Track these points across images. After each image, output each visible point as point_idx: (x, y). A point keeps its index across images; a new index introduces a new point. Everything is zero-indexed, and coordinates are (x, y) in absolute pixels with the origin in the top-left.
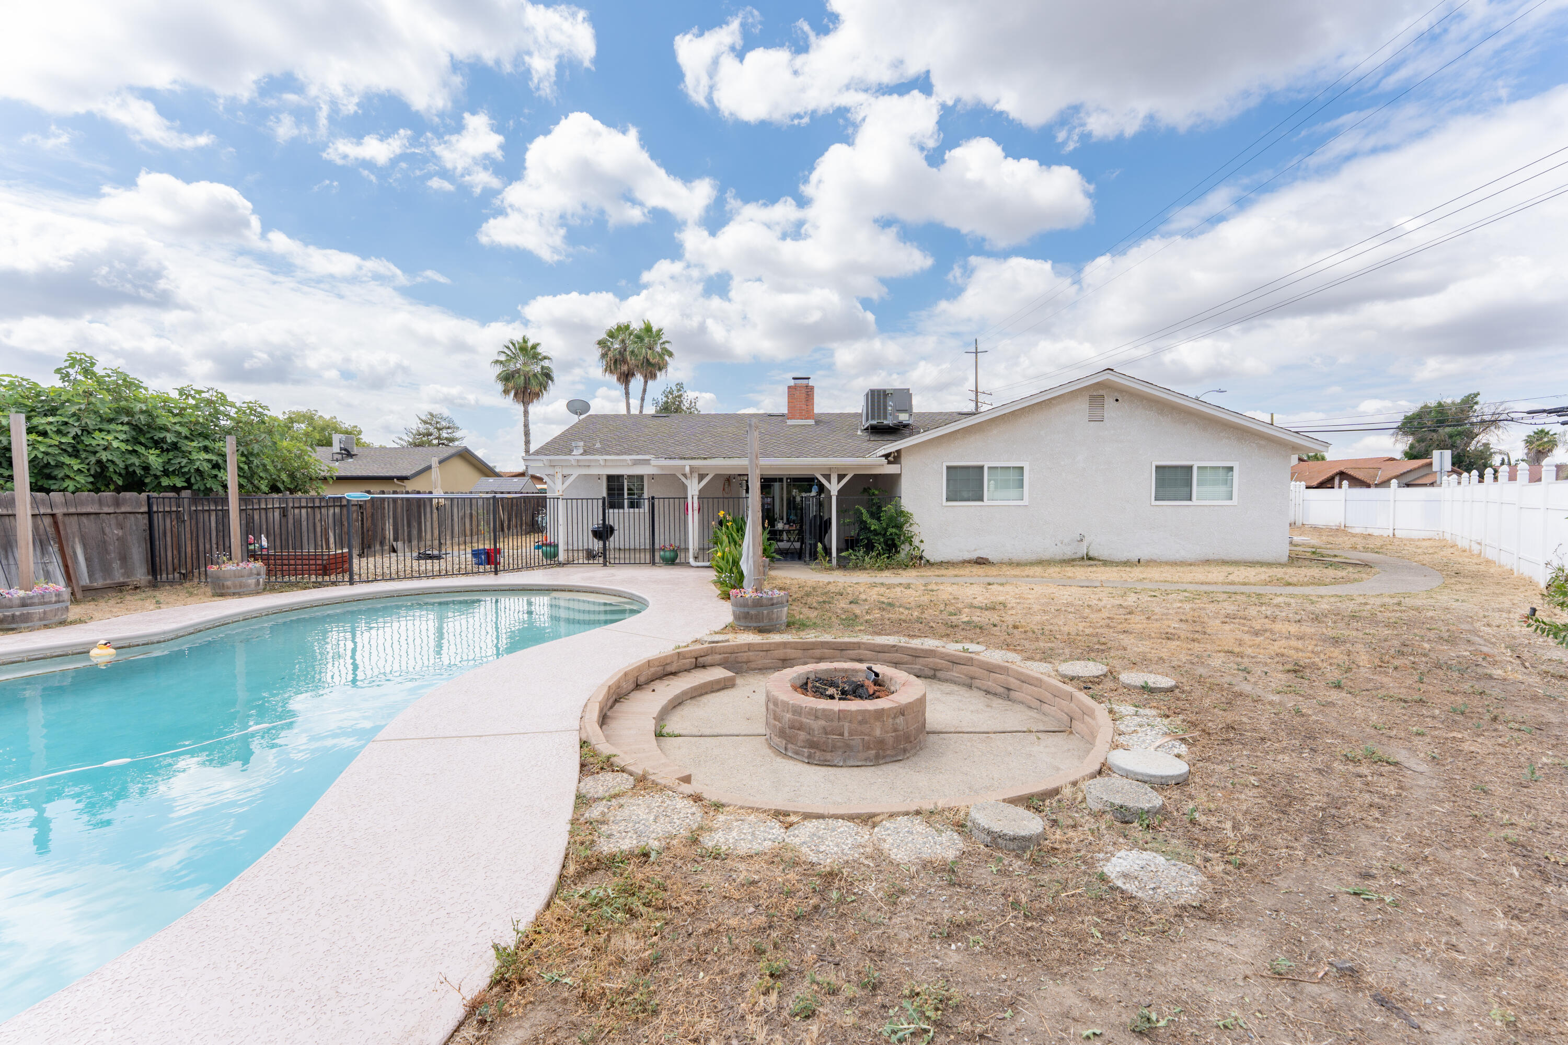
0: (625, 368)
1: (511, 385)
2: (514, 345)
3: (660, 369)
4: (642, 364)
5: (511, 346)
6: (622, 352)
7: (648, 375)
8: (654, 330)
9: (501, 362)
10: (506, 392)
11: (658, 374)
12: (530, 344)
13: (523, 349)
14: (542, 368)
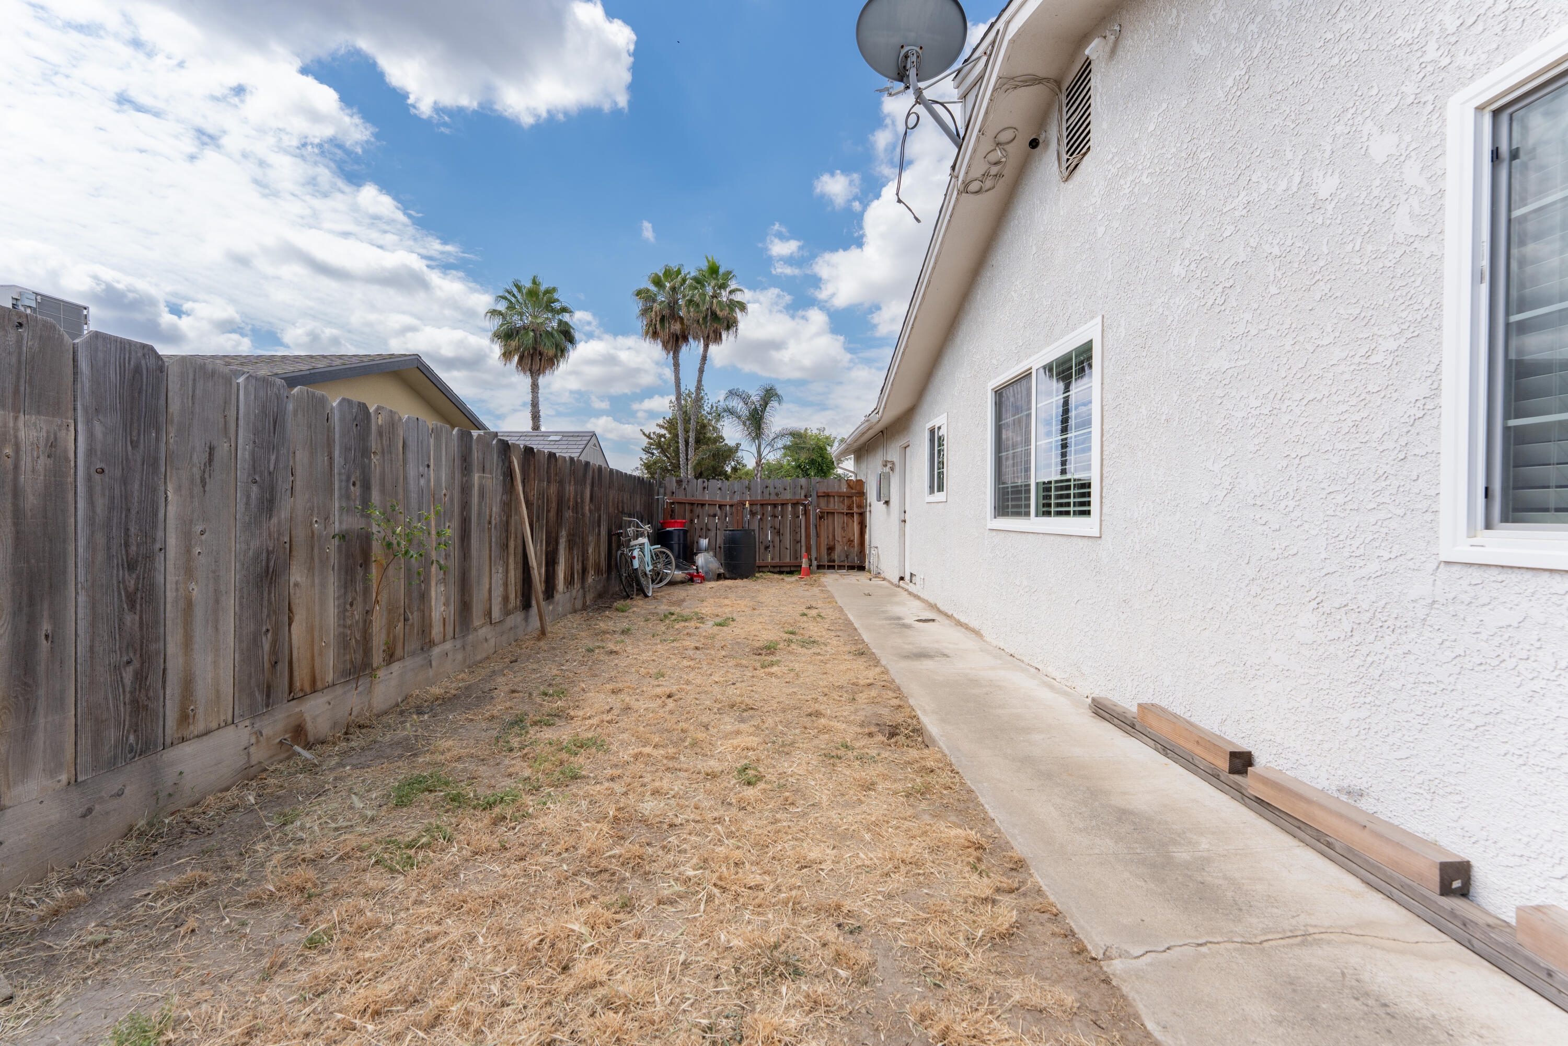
0: (676, 327)
1: (514, 344)
2: (519, 288)
3: (728, 328)
4: (705, 318)
5: (515, 291)
6: (673, 306)
7: (712, 335)
8: (721, 271)
9: (500, 313)
10: (507, 355)
11: (724, 336)
12: (543, 288)
13: (533, 294)
14: (560, 322)
